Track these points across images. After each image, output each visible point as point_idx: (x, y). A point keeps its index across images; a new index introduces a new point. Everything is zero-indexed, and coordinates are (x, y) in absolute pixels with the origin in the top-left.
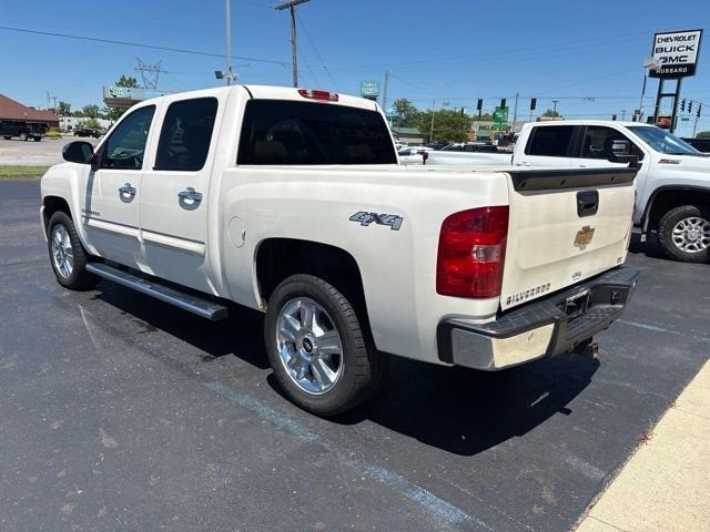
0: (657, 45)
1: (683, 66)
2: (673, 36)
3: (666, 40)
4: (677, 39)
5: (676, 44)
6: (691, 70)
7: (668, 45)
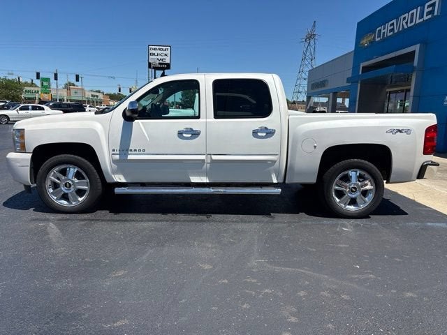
0: (150, 52)
1: (164, 64)
2: (157, 47)
3: (154, 49)
4: (160, 49)
5: (160, 52)
6: (168, 66)
7: (156, 52)
